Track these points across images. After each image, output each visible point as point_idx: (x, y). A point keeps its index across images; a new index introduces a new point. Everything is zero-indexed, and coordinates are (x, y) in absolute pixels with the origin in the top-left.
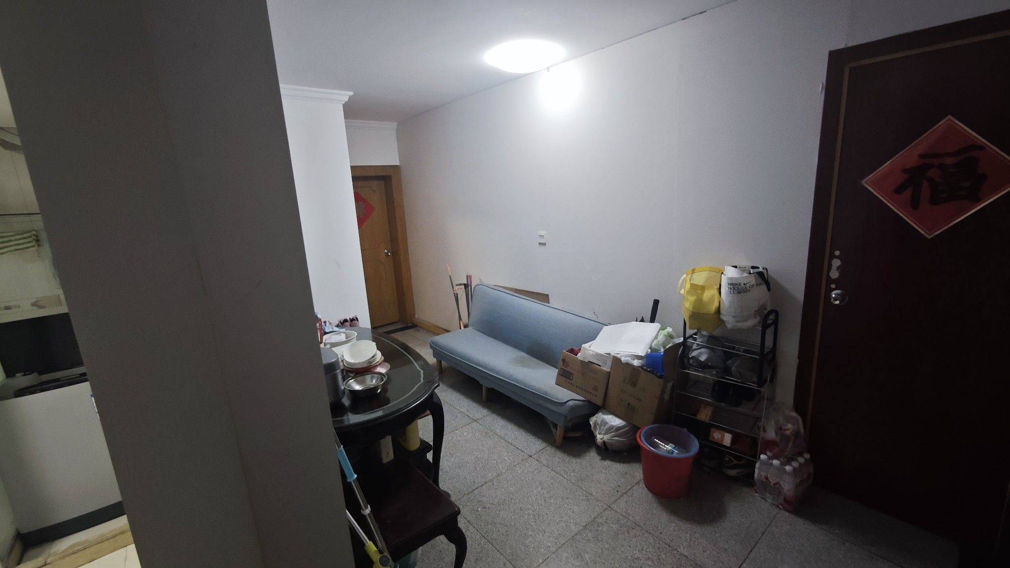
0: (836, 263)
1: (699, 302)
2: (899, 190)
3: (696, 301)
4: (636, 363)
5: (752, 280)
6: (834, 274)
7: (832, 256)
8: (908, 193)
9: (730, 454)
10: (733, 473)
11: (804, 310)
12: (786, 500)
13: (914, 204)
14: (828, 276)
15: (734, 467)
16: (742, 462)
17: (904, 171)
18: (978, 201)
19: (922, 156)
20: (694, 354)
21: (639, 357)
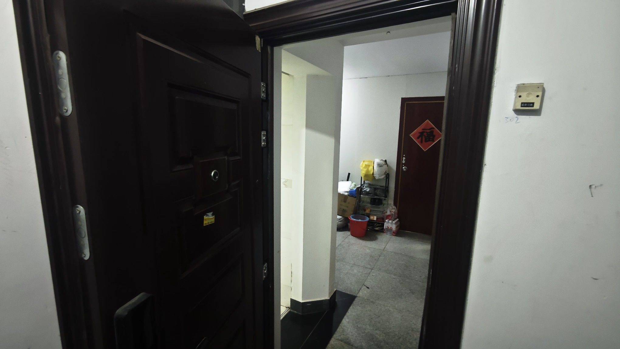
0: (404, 158)
1: (368, 171)
2: (418, 138)
3: (366, 170)
4: (346, 194)
5: (384, 163)
6: (404, 162)
7: (403, 157)
8: (420, 138)
9: (376, 223)
10: (377, 229)
11: (396, 173)
12: (393, 232)
13: (421, 142)
14: (402, 163)
15: (377, 227)
16: (380, 225)
17: (419, 133)
18: (434, 141)
19: (423, 129)
20: (365, 189)
21: (347, 192)
